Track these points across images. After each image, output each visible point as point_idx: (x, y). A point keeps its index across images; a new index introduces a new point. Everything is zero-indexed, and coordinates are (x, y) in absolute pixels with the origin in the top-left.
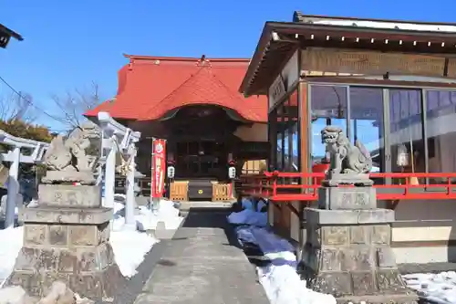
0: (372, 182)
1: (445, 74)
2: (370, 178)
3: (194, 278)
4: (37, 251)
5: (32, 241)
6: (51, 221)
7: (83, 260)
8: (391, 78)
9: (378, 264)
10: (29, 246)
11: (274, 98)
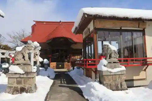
0: (118, 61)
1: (139, 27)
2: (118, 60)
3: (63, 94)
4: (12, 87)
5: (10, 84)
6: (17, 77)
7: (28, 89)
8: (122, 28)
9: (121, 87)
10: (10, 85)
11: (85, 35)
